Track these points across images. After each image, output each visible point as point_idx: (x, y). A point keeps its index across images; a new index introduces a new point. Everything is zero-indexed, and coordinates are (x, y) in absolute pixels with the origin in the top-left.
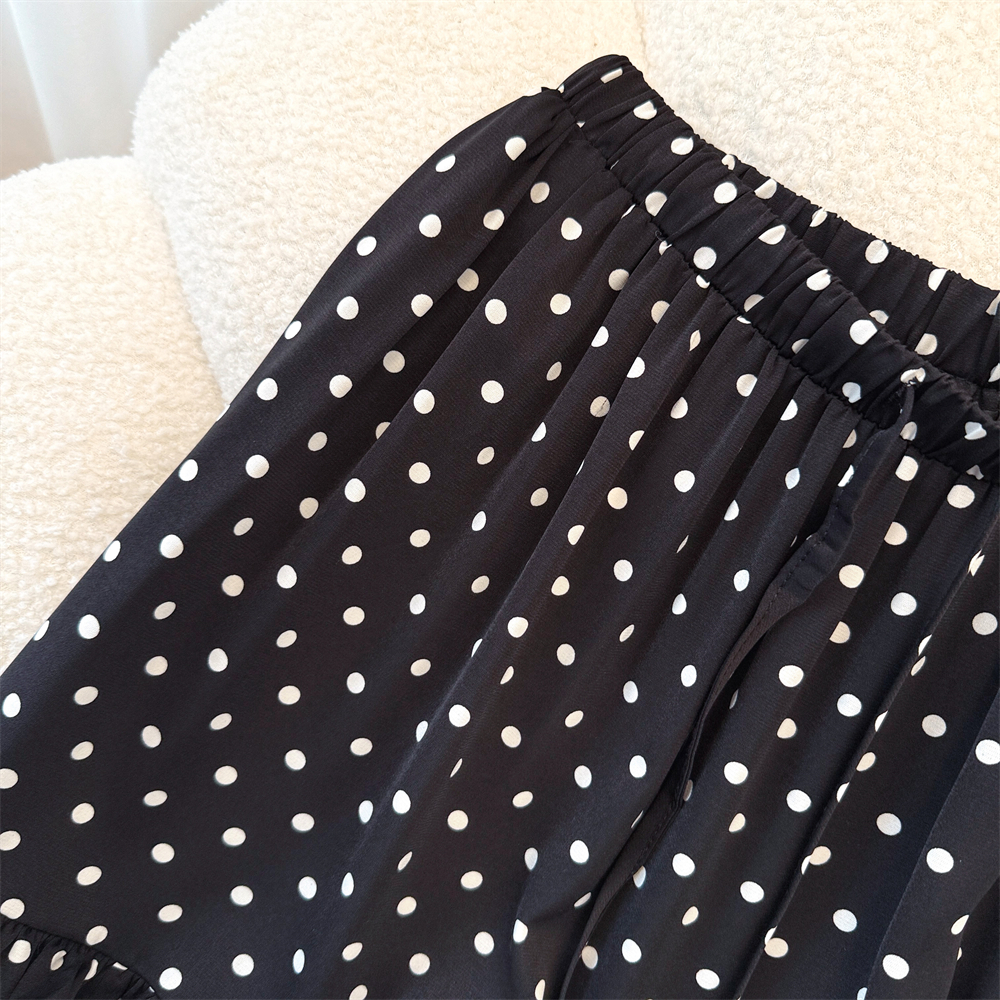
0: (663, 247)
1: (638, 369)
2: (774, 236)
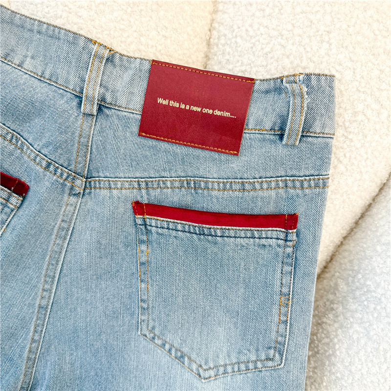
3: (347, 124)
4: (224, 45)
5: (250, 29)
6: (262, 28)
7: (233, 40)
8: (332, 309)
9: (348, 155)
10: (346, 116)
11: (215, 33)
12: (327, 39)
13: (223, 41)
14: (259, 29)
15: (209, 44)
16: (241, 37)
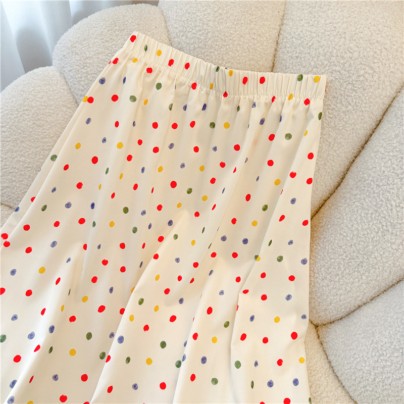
3: (354, 82)
4: (285, 43)
5: (301, 33)
6: (307, 33)
7: (291, 40)
8: (344, 197)
9: (354, 101)
10: (354, 78)
11: (281, 36)
12: (344, 36)
13: (285, 41)
14: (306, 33)
15: (277, 43)
16: (296, 38)
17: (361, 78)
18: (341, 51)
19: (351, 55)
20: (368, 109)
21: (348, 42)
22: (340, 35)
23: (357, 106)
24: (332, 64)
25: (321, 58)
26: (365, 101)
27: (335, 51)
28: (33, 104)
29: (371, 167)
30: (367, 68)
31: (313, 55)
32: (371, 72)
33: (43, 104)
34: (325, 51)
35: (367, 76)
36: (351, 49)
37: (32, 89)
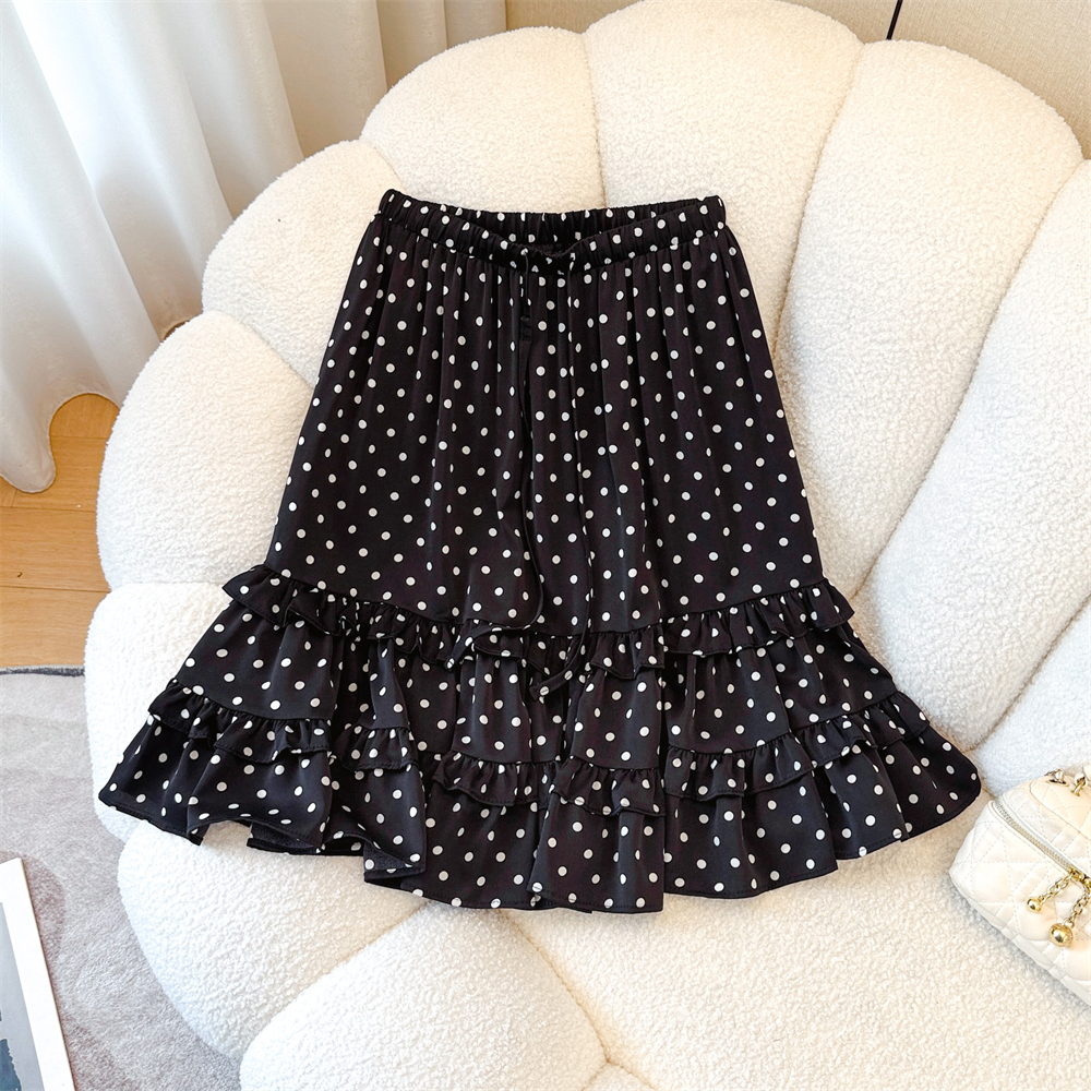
0: (435, 246)
1: (446, 290)
2: (466, 227)
17: (743, 190)
18: (700, 155)
19: (715, 158)
20: (770, 233)
21: (706, 137)
22: (691, 128)
23: (752, 233)
24: (693, 178)
25: (673, 171)
26: (761, 223)
27: (691, 157)
28: (218, 392)
29: (801, 324)
30: (747, 171)
31: (660, 169)
32: (754, 174)
33: (235, 388)
34: (676, 160)
35: (750, 183)
36: (714, 148)
37: (202, 365)
